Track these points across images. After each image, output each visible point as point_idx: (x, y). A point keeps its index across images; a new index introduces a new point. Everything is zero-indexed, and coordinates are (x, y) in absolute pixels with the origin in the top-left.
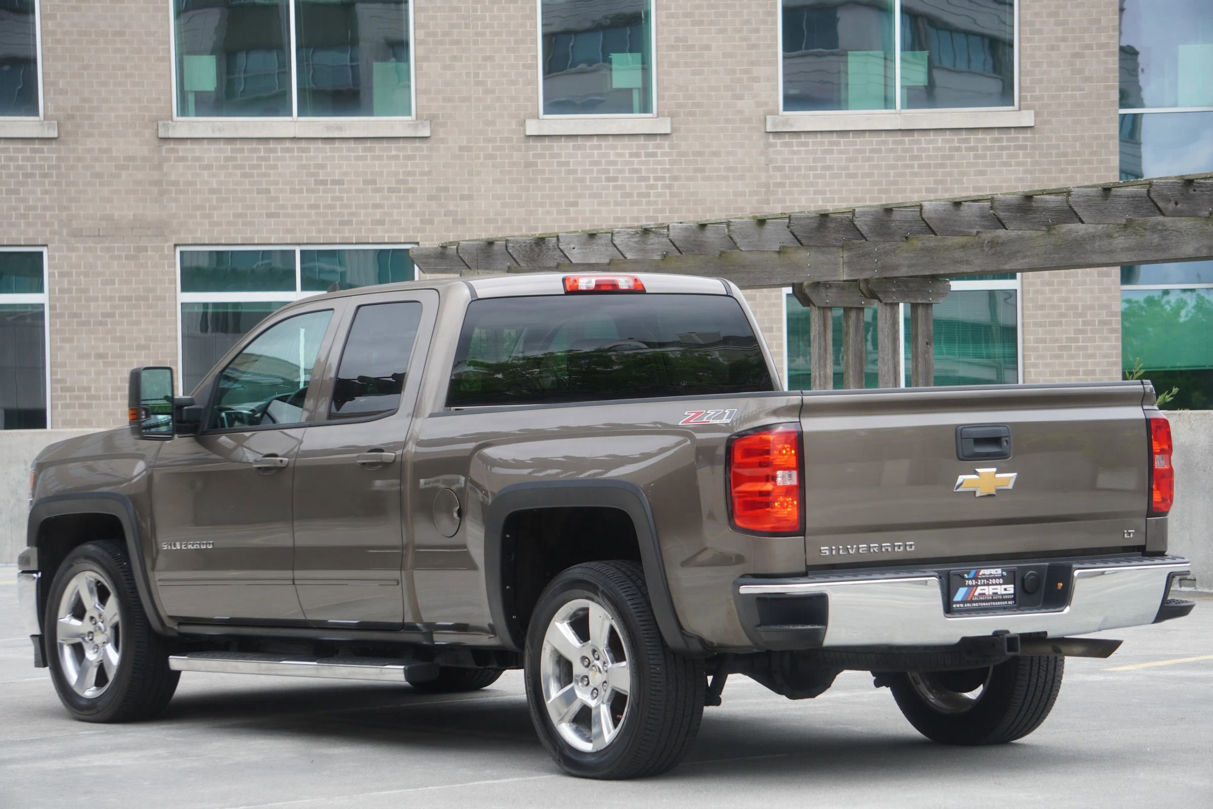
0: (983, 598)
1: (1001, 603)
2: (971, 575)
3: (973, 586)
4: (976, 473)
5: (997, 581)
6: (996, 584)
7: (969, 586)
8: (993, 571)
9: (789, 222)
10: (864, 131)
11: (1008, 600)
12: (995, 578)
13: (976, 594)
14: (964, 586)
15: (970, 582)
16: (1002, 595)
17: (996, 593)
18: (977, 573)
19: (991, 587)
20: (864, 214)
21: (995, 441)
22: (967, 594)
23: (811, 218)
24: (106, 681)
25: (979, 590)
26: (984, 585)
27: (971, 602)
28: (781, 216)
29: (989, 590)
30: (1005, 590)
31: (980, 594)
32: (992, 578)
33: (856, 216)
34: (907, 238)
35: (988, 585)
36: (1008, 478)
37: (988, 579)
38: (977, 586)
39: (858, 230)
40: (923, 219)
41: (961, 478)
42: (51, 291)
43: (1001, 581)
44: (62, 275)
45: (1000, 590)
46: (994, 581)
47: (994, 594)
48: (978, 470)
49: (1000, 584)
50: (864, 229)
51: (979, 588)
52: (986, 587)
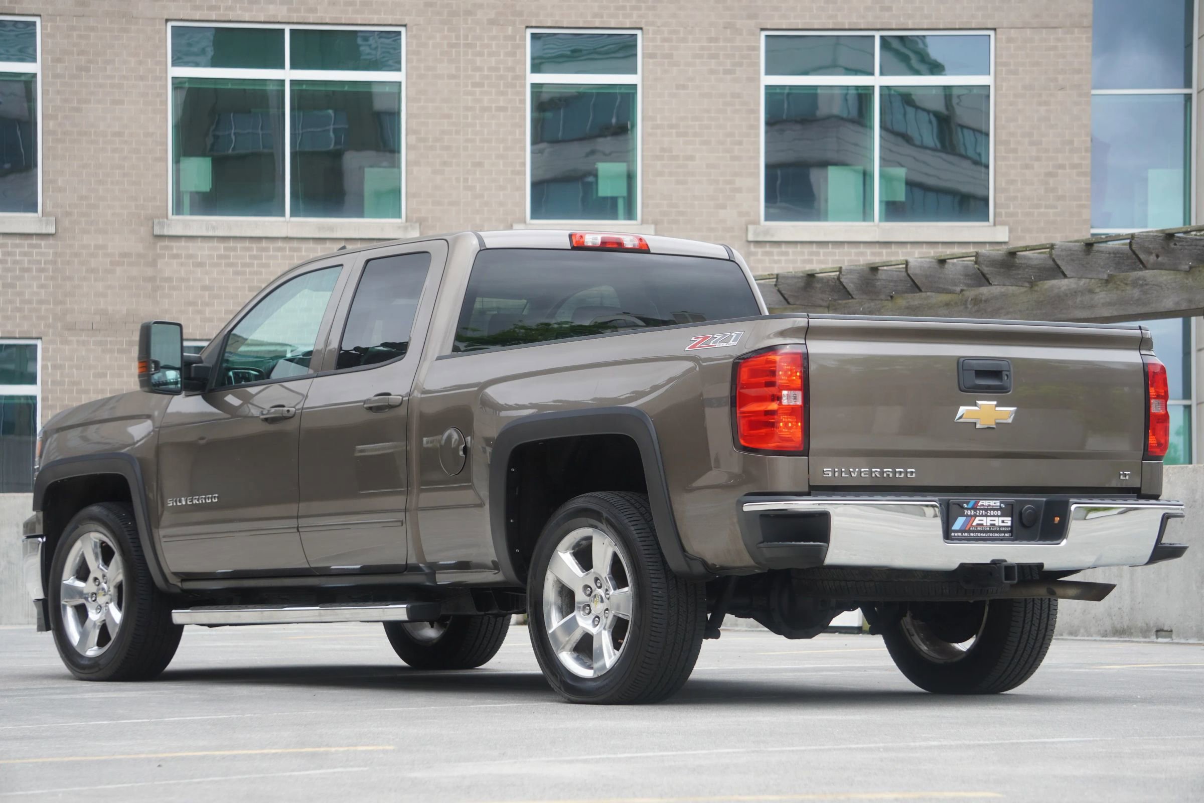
0: (981, 529)
1: (998, 535)
2: (970, 506)
3: (971, 516)
4: (975, 405)
5: (996, 513)
7: (967, 516)
8: (992, 503)
9: (777, 281)
10: (842, 243)
11: (1005, 532)
12: (994, 510)
13: (974, 524)
14: (963, 516)
15: (969, 512)
16: (1000, 527)
17: (994, 525)
18: (976, 503)
19: (989, 518)
20: (850, 271)
21: (996, 374)
22: (965, 523)
23: (798, 278)
24: (109, 639)
25: (977, 521)
26: (982, 516)
27: (969, 531)
28: (768, 277)
29: (987, 521)
30: (1003, 522)
31: (978, 525)
32: (991, 510)
33: (843, 273)
34: (892, 297)
35: (986, 516)
36: (1007, 413)
37: (986, 510)
38: (975, 516)
39: (844, 287)
40: (909, 275)
41: (962, 410)
42: (44, 383)
43: (999, 513)
44: (54, 367)
45: (998, 521)
46: (992, 513)
47: (992, 525)
48: (979, 402)
50: (850, 287)
51: (978, 518)
52: (984, 518)
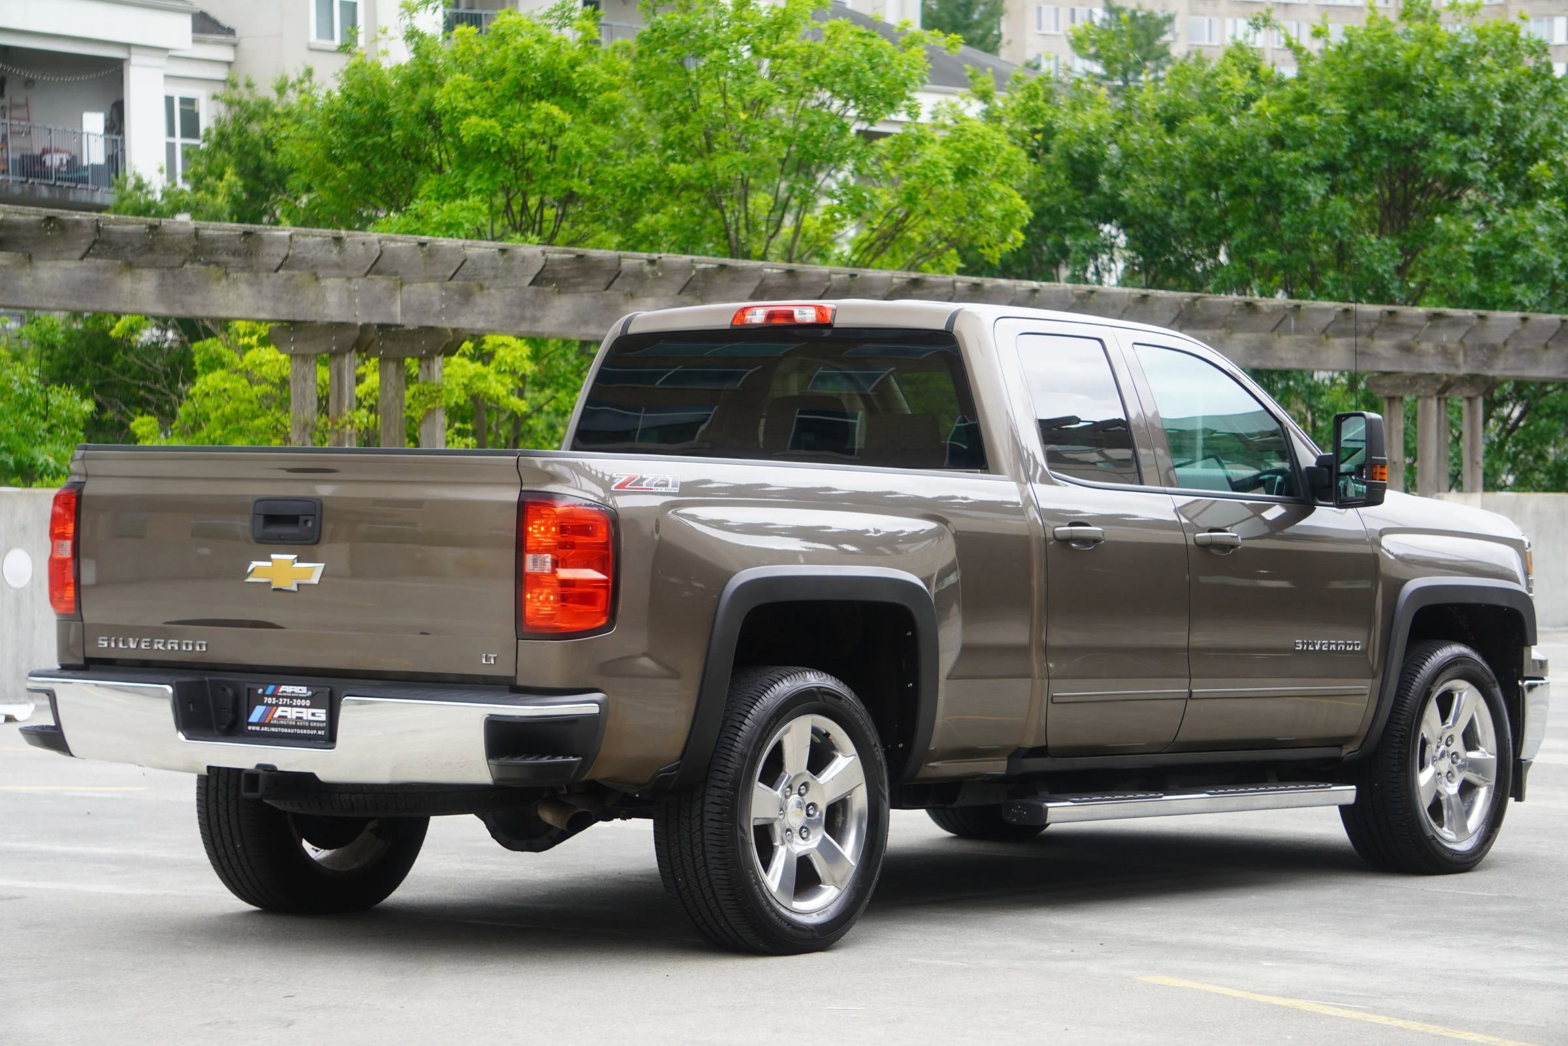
0: (283, 721)
1: (309, 732)
2: (269, 692)
3: (272, 705)
4: (270, 560)
5: (303, 702)
6: (301, 706)
7: (267, 704)
8: (296, 689)
11: (317, 729)
12: (301, 698)
13: (276, 716)
14: (262, 704)
15: (269, 700)
16: (310, 721)
17: (301, 718)
18: (276, 690)
19: (295, 710)
22: (265, 714)
25: (279, 712)
26: (286, 705)
27: (269, 725)
29: (291, 713)
30: (313, 714)
31: (280, 717)
32: (297, 698)
35: (291, 706)
36: (313, 572)
37: (291, 698)
38: (277, 705)
41: (254, 564)
43: (308, 703)
45: (307, 714)
46: (299, 702)
47: (298, 718)
48: (273, 556)
49: (305, 707)
51: (281, 709)
52: (288, 709)
